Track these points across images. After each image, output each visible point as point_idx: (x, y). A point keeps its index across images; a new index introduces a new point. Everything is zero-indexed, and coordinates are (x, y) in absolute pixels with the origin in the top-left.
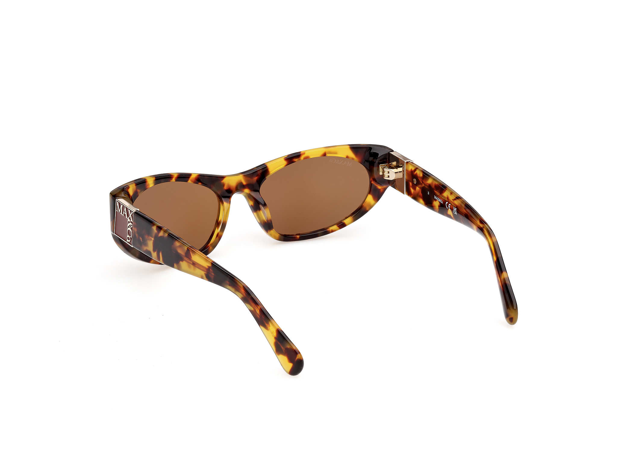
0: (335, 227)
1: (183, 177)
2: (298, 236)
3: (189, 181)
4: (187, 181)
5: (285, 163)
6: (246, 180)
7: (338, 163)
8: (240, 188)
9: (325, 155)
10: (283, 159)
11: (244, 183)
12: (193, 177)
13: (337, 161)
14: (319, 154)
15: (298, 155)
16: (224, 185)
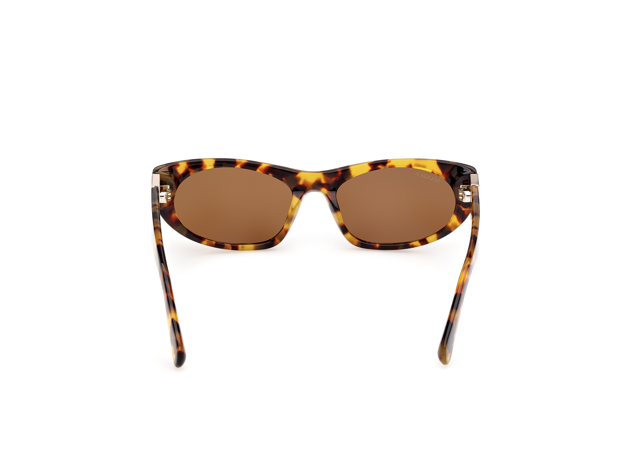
0: (417, 243)
1: (252, 166)
2: (378, 245)
3: (258, 170)
4: (255, 170)
5: (369, 168)
6: (325, 179)
7: (425, 177)
8: (317, 186)
9: (410, 166)
10: (367, 164)
11: (323, 181)
12: (263, 166)
13: (424, 176)
14: (404, 165)
15: (384, 163)
16: (299, 179)
